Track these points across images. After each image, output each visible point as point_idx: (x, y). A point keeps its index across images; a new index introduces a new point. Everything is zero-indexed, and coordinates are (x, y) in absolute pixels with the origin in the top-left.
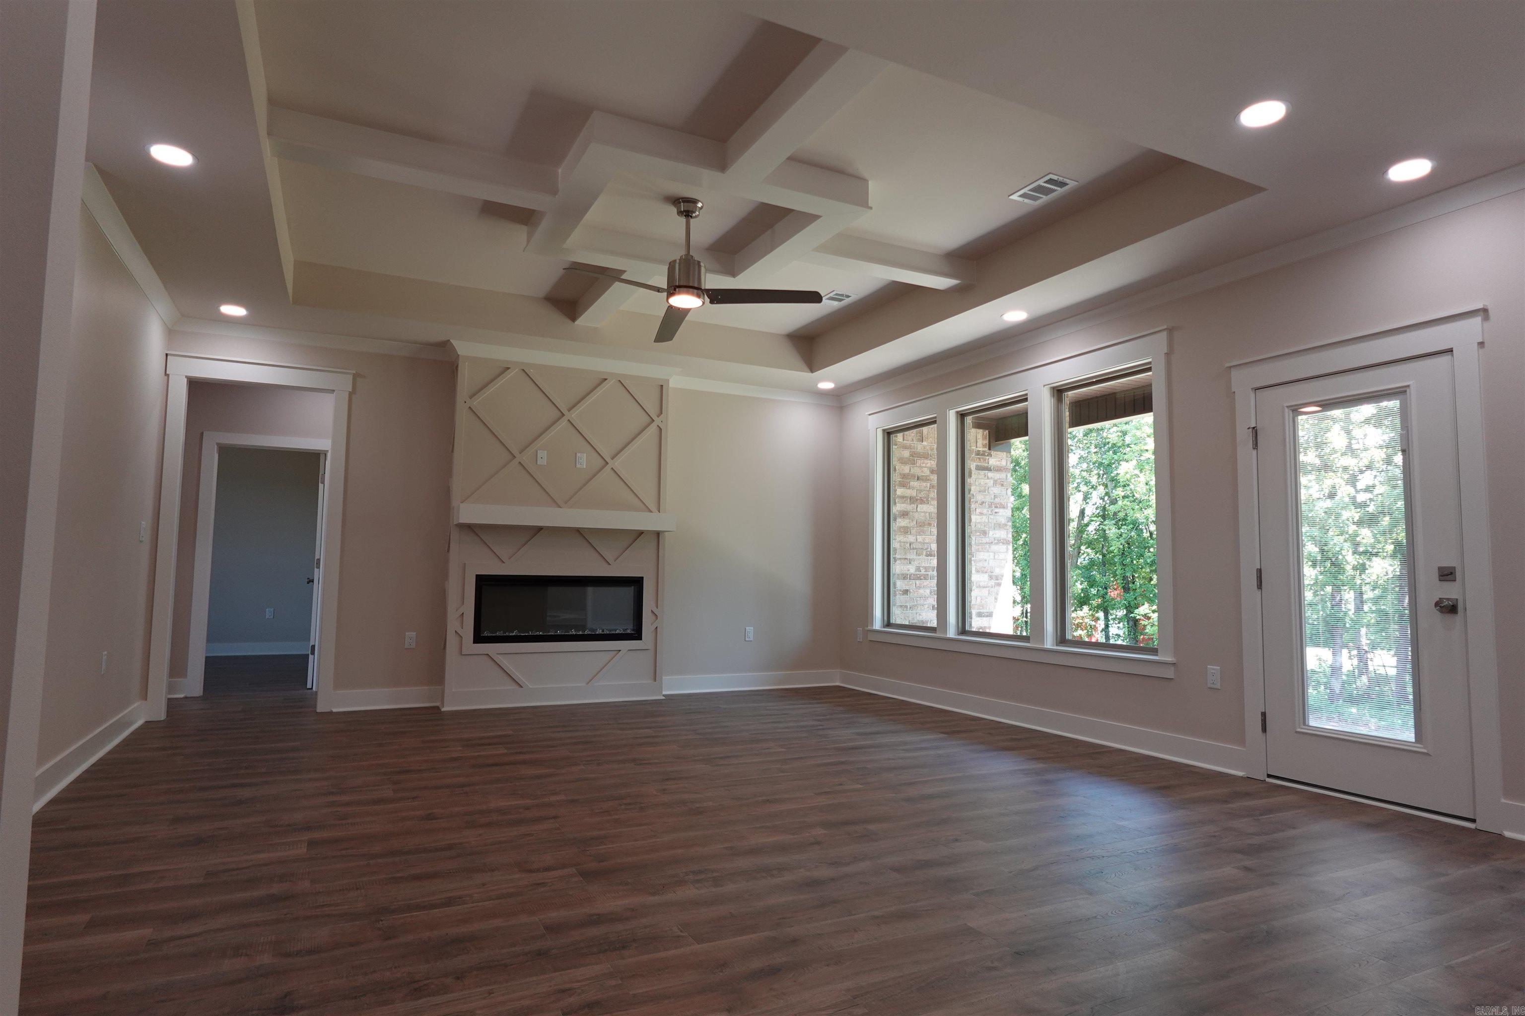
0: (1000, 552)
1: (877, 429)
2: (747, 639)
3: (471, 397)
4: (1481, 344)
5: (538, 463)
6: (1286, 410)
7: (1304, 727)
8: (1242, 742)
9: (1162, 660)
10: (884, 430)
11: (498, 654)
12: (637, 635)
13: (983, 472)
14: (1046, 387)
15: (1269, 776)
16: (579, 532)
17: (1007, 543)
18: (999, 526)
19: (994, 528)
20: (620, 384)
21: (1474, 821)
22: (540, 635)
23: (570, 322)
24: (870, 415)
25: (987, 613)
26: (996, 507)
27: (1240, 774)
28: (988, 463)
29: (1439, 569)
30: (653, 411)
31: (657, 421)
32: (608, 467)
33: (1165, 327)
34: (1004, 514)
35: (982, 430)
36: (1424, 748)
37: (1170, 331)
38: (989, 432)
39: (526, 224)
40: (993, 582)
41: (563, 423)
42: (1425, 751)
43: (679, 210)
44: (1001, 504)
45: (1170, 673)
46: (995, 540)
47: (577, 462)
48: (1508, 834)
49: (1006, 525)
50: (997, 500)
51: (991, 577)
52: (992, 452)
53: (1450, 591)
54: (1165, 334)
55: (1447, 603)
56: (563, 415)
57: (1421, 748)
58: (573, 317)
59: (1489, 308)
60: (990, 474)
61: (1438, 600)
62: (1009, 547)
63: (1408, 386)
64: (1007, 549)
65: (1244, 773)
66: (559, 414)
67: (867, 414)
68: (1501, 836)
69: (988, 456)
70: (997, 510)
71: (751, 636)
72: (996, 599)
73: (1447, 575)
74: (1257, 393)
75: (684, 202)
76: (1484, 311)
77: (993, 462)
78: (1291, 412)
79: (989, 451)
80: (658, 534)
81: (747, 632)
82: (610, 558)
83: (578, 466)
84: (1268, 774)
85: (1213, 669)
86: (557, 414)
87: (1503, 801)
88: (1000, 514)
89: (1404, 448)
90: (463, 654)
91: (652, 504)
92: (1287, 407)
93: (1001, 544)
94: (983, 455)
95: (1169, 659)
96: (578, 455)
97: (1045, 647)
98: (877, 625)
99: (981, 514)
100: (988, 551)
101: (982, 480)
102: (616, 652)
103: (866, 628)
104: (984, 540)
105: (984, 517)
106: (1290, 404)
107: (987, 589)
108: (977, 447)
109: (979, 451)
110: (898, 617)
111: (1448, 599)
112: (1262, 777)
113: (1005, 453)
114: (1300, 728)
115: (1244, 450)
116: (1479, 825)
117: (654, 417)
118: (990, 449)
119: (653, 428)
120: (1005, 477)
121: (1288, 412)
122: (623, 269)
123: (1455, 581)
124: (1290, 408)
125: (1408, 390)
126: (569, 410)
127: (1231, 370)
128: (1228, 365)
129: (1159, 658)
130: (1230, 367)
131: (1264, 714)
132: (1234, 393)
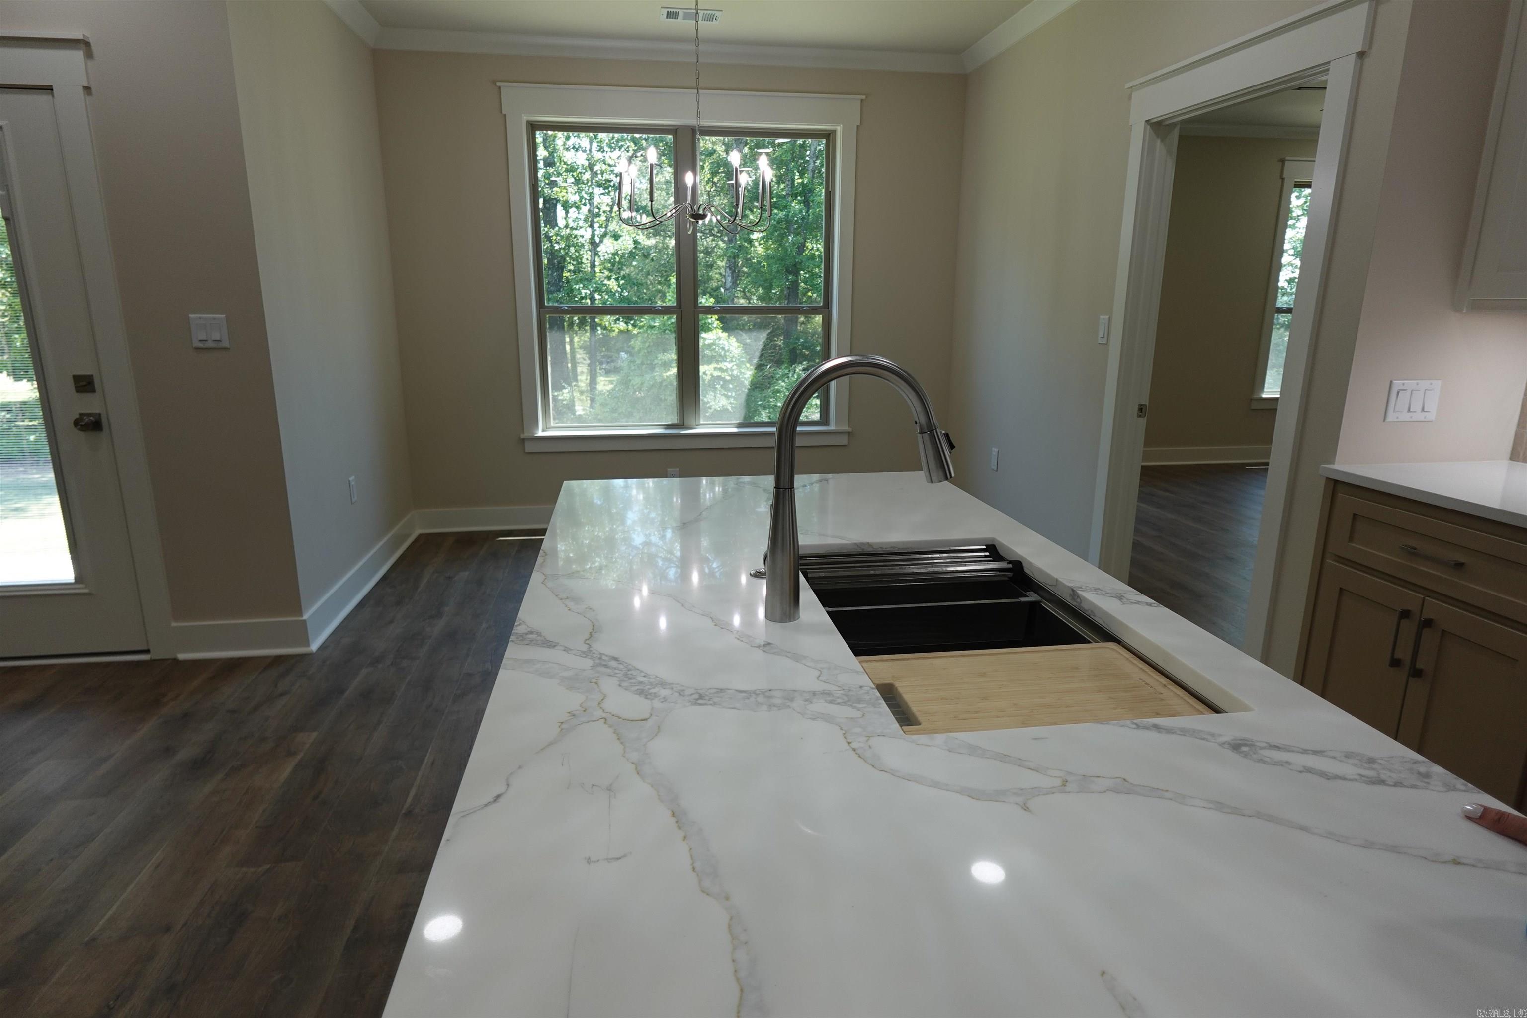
4: (87, 89)
21: (147, 651)
29: (74, 379)
36: (85, 588)
42: (86, 591)
48: (181, 656)
53: (90, 404)
55: (87, 419)
57: (82, 588)
59: (91, 41)
61: (77, 416)
68: (176, 661)
73: (85, 384)
76: (85, 43)
87: (174, 624)
111: (89, 415)
116: (156, 653)
123: (94, 390)
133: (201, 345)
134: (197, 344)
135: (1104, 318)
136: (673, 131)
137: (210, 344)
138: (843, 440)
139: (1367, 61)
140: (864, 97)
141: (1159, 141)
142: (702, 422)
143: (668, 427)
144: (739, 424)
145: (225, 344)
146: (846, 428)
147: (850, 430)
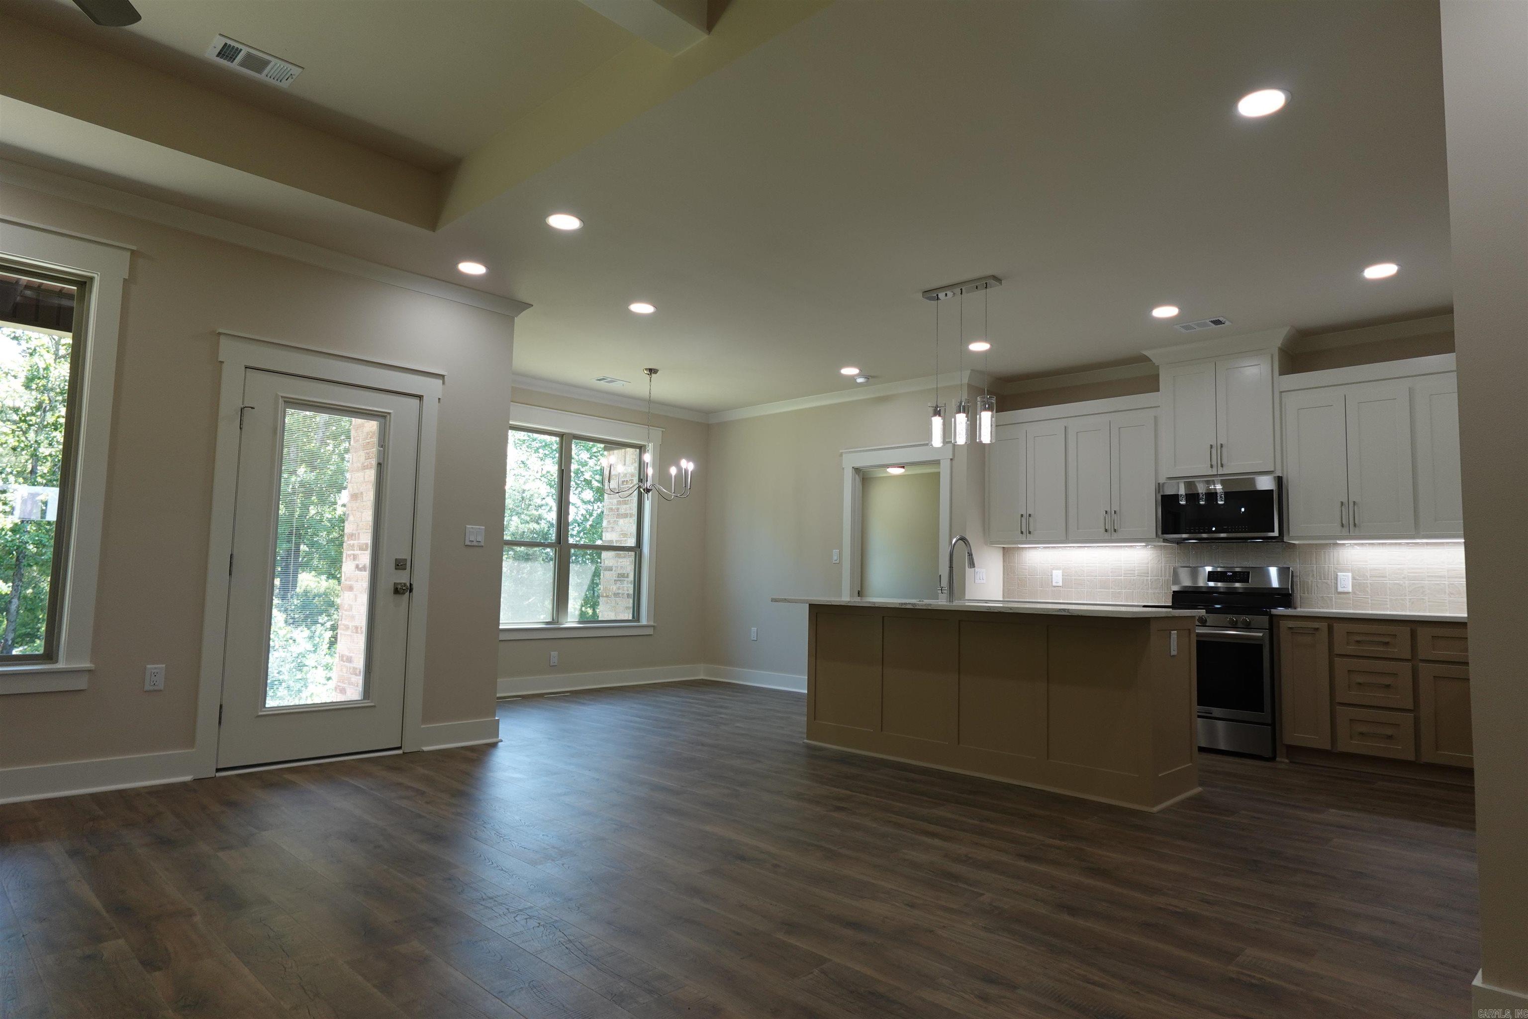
4: (441, 400)
6: (279, 400)
7: (262, 710)
8: (191, 747)
9: (73, 668)
15: (218, 771)
21: (399, 748)
27: (188, 778)
29: (395, 560)
33: (134, 248)
36: (372, 702)
37: (134, 254)
42: (373, 704)
45: (81, 683)
48: (425, 749)
53: (403, 578)
54: (127, 254)
55: (399, 586)
57: (370, 703)
59: (446, 375)
61: (393, 584)
63: (389, 413)
73: (400, 565)
74: (248, 374)
76: (443, 377)
84: (216, 768)
85: (155, 668)
87: (422, 726)
89: (381, 461)
92: (282, 397)
95: (87, 665)
106: (283, 395)
111: (400, 584)
112: (212, 773)
114: (259, 711)
115: (227, 430)
116: (407, 748)
121: (282, 404)
123: (405, 569)
124: (283, 399)
125: (388, 417)
127: (221, 336)
128: (221, 330)
129: (61, 665)
130: (220, 334)
131: (221, 706)
132: (222, 362)
133: (469, 544)
134: (467, 543)
135: (836, 552)
136: (561, 435)
137: (475, 543)
138: (650, 631)
139: (953, 462)
140: (664, 430)
141: (857, 475)
142: (568, 621)
143: (547, 623)
144: (578, 622)
145: (482, 544)
146: (652, 623)
147: (655, 624)
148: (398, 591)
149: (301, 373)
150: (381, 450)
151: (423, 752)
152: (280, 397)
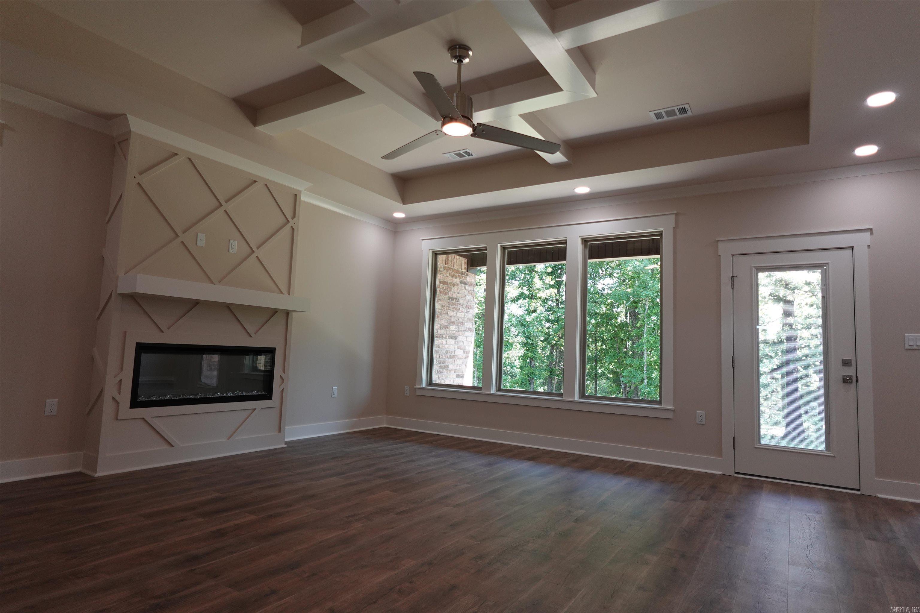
0: (469, 337)
1: (429, 250)
2: (333, 396)
3: (140, 174)
4: (869, 246)
5: (198, 245)
6: (753, 269)
7: (759, 444)
8: (720, 454)
9: (665, 408)
10: (433, 252)
11: (152, 417)
12: (268, 396)
13: (464, 285)
14: (580, 237)
15: (736, 473)
16: (229, 307)
17: (472, 331)
18: (469, 320)
19: (467, 321)
20: (265, 188)
21: (859, 490)
22: (191, 399)
23: (251, 125)
24: (423, 240)
25: (462, 375)
26: (468, 308)
27: (719, 473)
28: (466, 280)
29: (842, 360)
30: (289, 216)
31: (292, 223)
32: (254, 255)
33: (675, 212)
34: (472, 313)
35: (464, 259)
37: (676, 215)
38: (468, 260)
39: (303, 22)
40: (465, 355)
41: (221, 211)
42: (831, 455)
43: (454, 55)
44: (471, 307)
45: (670, 416)
46: (467, 329)
47: (230, 248)
48: (880, 496)
49: (472, 320)
50: (469, 304)
51: (464, 352)
52: (469, 274)
53: (849, 372)
54: (674, 216)
55: (846, 378)
56: (221, 205)
57: (830, 453)
58: (255, 123)
59: (873, 229)
60: (467, 287)
61: (841, 376)
62: (473, 333)
63: (828, 263)
64: (472, 334)
65: (721, 472)
66: (217, 204)
67: (421, 239)
68: (875, 497)
69: (466, 275)
70: (469, 310)
71: (335, 394)
72: (466, 366)
73: (846, 363)
74: (734, 258)
75: (460, 48)
76: (871, 230)
77: (469, 279)
78: (755, 270)
79: (467, 272)
80: (287, 313)
81: (333, 391)
82: (251, 331)
83: (231, 251)
84: (735, 472)
85: (701, 413)
86: (215, 203)
87: (876, 479)
88: (470, 312)
89: (824, 295)
90: (118, 419)
91: (284, 288)
92: (754, 267)
93: (470, 331)
94: (464, 274)
95: (671, 407)
96: (231, 241)
97: (575, 400)
98: (424, 385)
99: (462, 312)
100: (464, 336)
101: (463, 290)
102: (252, 411)
103: (415, 387)
104: (463, 329)
105: (463, 314)
106: (755, 266)
107: (462, 359)
108: (462, 269)
109: (463, 272)
110: (436, 379)
111: (847, 376)
112: (732, 474)
113: (474, 275)
114: (757, 445)
115: (726, 289)
116: (864, 491)
117: (290, 219)
118: (467, 271)
119: (288, 228)
120: (473, 289)
121: (754, 270)
122: (364, 91)
123: (851, 366)
125: (827, 265)
126: (226, 202)
127: (719, 242)
128: (717, 239)
129: (662, 407)
130: (718, 241)
131: (734, 438)
132: (720, 255)
137: (915, 347)
148: (846, 380)
149: (766, 251)
150: (823, 288)
151: (878, 497)
152: (753, 267)
